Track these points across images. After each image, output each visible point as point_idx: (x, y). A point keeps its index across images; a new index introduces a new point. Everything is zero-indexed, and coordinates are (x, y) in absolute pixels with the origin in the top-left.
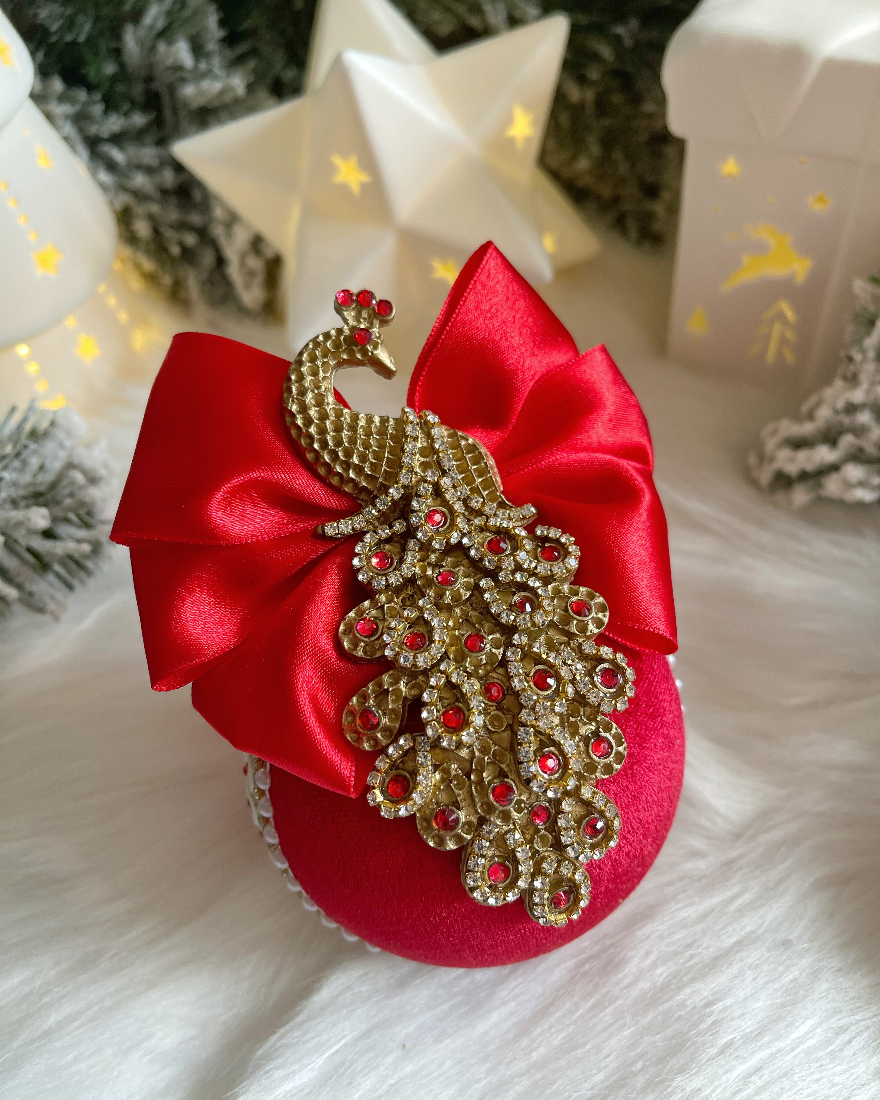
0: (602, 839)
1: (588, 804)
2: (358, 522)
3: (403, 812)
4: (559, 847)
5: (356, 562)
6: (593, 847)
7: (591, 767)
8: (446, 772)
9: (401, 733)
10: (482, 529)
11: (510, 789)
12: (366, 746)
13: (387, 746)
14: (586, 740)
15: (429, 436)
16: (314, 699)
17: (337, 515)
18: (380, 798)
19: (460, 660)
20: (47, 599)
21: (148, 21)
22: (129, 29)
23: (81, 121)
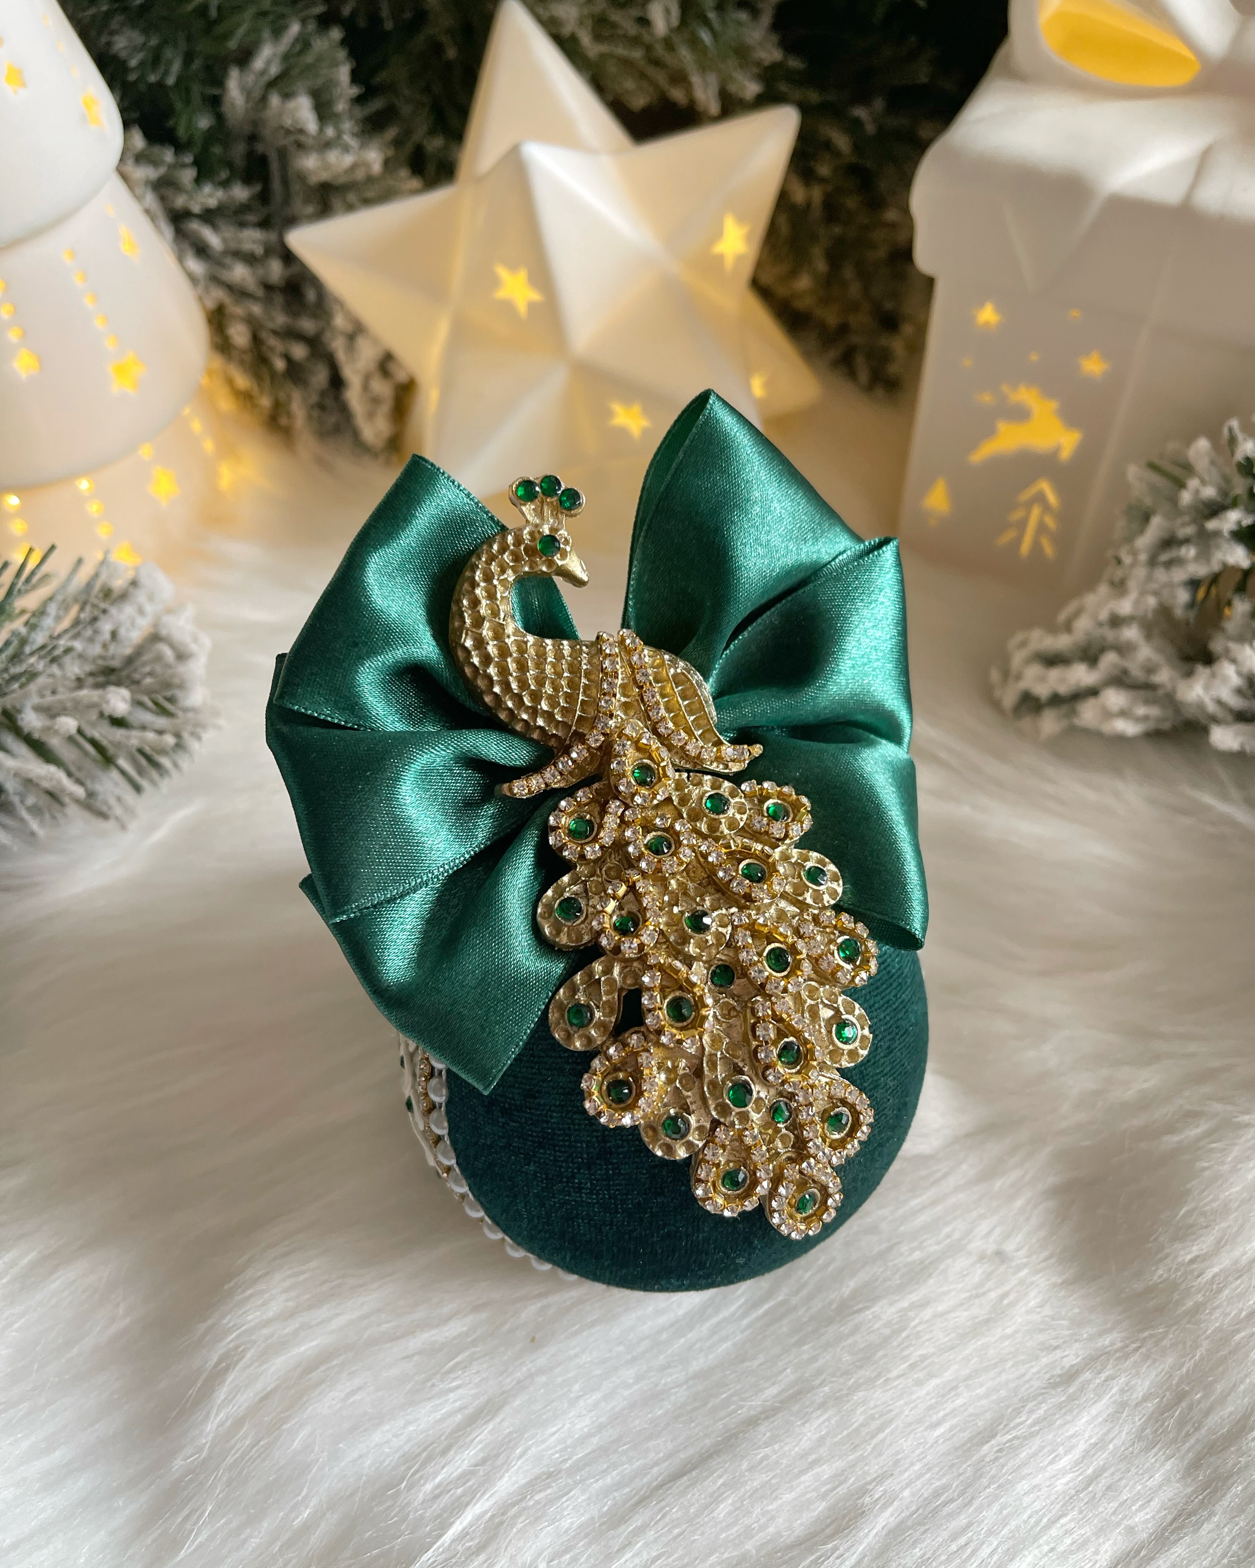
20: (112, 801)
21: (258, 65)
22: (234, 74)
23: (163, 188)
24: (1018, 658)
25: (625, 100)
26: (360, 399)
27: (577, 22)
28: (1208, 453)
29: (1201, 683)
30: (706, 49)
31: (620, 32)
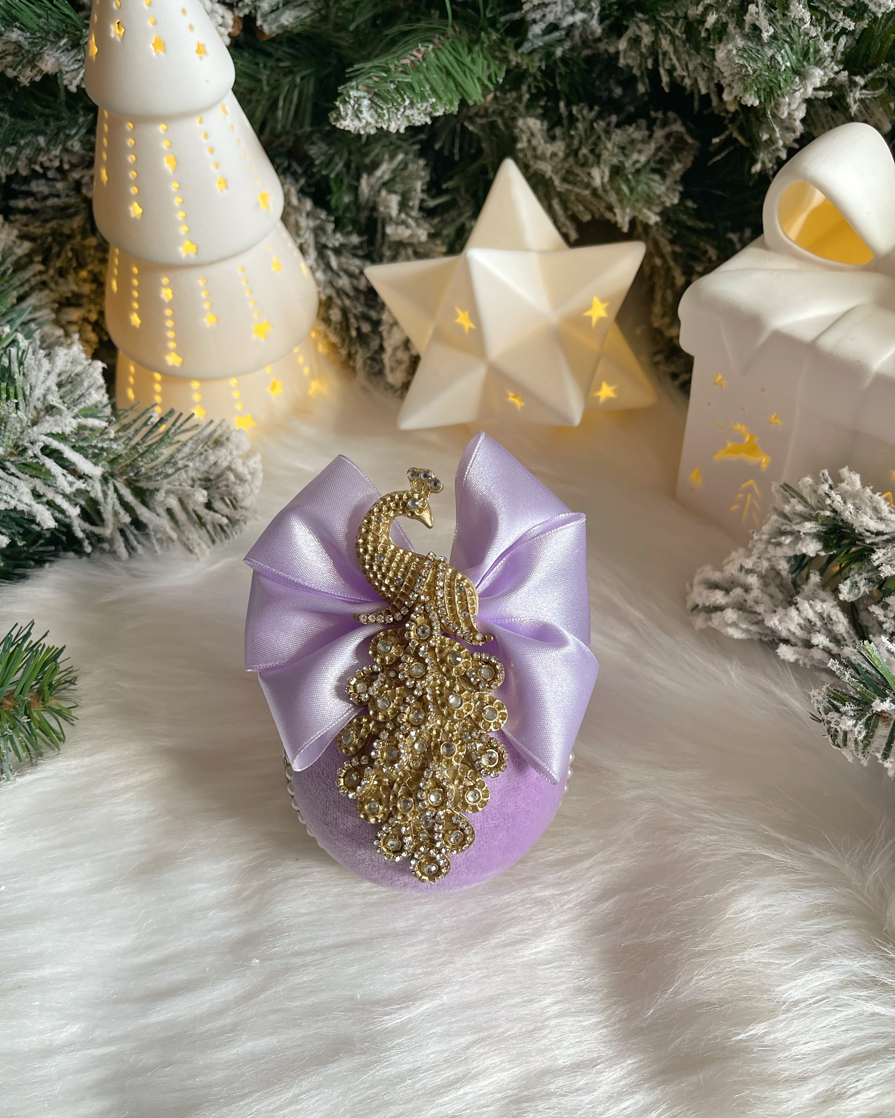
20: (195, 545)
21: (378, 173)
22: (365, 176)
23: (318, 231)
24: (697, 579)
25: (578, 214)
26: (390, 360)
27: (553, 171)
28: (811, 485)
29: (778, 617)
30: (625, 195)
31: (579, 179)
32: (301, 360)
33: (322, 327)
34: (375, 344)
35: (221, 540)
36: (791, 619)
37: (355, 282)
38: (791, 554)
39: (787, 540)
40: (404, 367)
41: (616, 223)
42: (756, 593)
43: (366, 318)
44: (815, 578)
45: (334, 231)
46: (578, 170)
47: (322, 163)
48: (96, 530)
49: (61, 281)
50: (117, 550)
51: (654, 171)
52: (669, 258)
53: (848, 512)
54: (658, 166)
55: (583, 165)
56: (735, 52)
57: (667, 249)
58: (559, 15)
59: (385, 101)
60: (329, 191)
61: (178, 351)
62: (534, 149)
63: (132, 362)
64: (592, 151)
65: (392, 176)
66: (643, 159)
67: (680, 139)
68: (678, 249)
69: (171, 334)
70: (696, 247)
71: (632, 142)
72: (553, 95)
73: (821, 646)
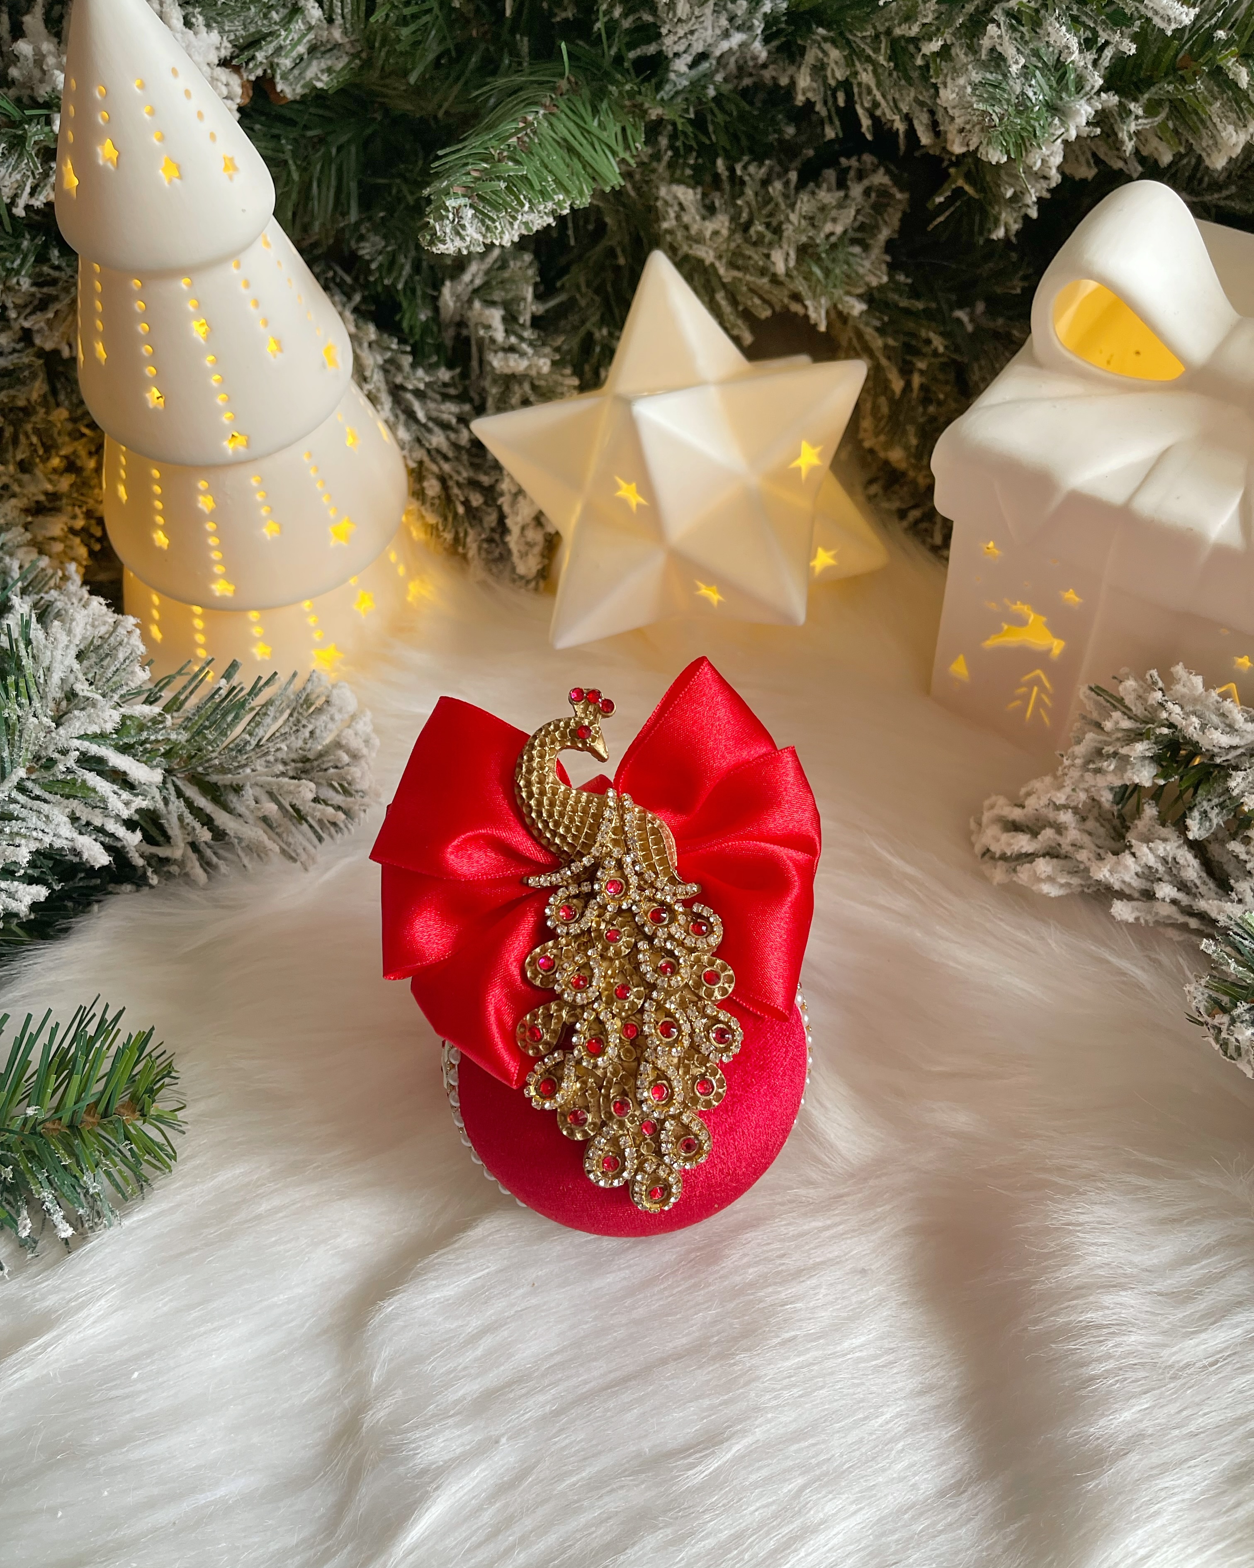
0: (695, 1155)
1: (687, 1128)
2: (555, 878)
3: (547, 1106)
4: (659, 1154)
5: (547, 911)
6: (686, 1160)
7: (695, 1100)
8: (584, 1083)
9: (556, 1048)
10: (651, 899)
11: (628, 1105)
12: (531, 1052)
13: (545, 1056)
14: (694, 1078)
15: (622, 819)
16: (498, 1011)
17: (541, 869)
18: (533, 1093)
19: (609, 1003)
20: (300, 851)
21: (467, 277)
22: (448, 283)
23: (389, 367)
24: (986, 817)
25: (753, 310)
26: (517, 543)
27: (715, 257)
28: (1134, 690)
29: (1108, 867)
30: (819, 281)
31: (752, 262)
32: (393, 557)
33: (415, 505)
34: (491, 519)
35: (332, 837)
36: (1126, 867)
37: (453, 436)
38: (1118, 783)
39: (1110, 766)
40: (537, 550)
41: (806, 317)
42: (1073, 834)
43: (473, 484)
44: (1150, 811)
45: (414, 366)
46: (749, 251)
47: (381, 266)
48: (162, 852)
49: (26, 477)
50: (191, 872)
51: (854, 241)
52: (879, 354)
53: (1192, 727)
54: (859, 235)
55: (755, 244)
56: (969, 90)
57: (877, 343)
58: (710, 41)
59: (496, 207)
60: (397, 307)
61: (228, 576)
62: (687, 228)
63: (154, 591)
64: (768, 225)
65: (486, 278)
66: (839, 229)
67: (883, 192)
68: (891, 342)
69: (216, 555)
70: (914, 335)
71: (823, 209)
72: (709, 152)
73: (1168, 900)
